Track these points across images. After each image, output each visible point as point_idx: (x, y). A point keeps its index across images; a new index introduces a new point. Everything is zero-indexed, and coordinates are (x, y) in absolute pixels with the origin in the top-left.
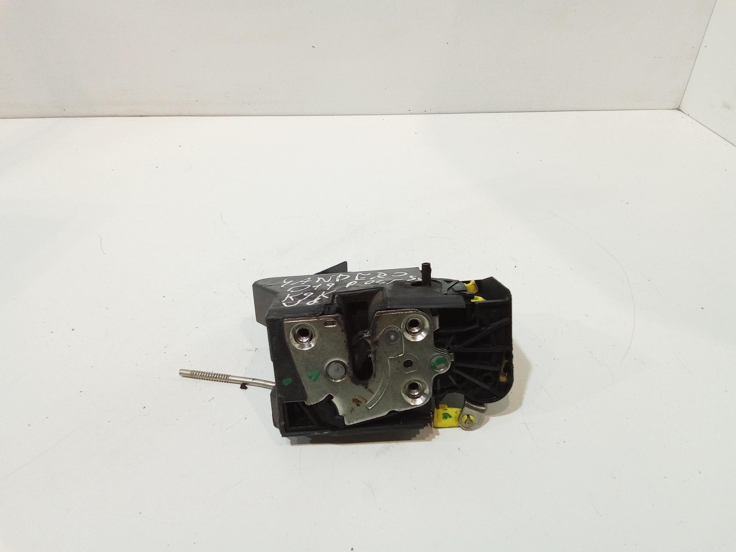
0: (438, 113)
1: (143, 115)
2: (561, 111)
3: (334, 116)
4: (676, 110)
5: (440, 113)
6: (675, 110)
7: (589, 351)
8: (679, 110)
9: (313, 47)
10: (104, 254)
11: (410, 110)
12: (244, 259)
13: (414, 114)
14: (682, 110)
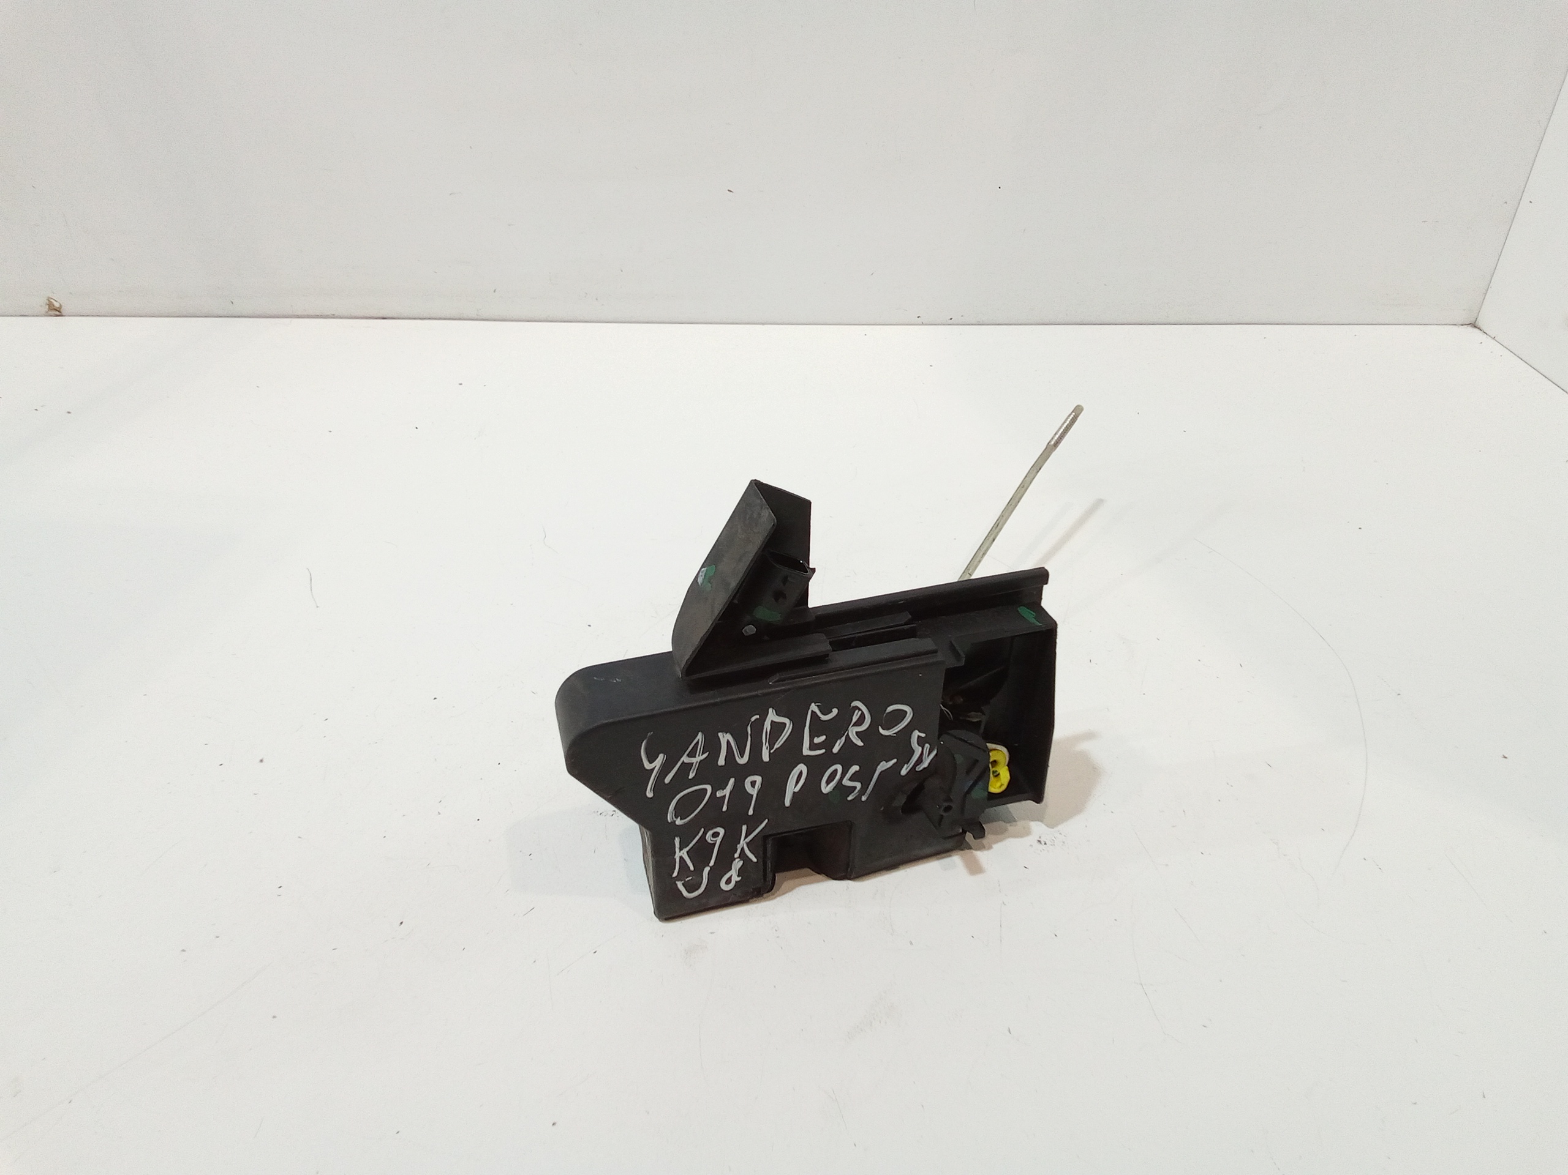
0: (977, 323)
2: (1230, 324)
3: (765, 326)
4: (1469, 327)
5: (981, 322)
6: (1466, 326)
7: (1272, 840)
8: (1475, 327)
9: (731, 191)
10: (317, 607)
11: (918, 317)
12: (589, 626)
13: (926, 325)
14: (1482, 327)
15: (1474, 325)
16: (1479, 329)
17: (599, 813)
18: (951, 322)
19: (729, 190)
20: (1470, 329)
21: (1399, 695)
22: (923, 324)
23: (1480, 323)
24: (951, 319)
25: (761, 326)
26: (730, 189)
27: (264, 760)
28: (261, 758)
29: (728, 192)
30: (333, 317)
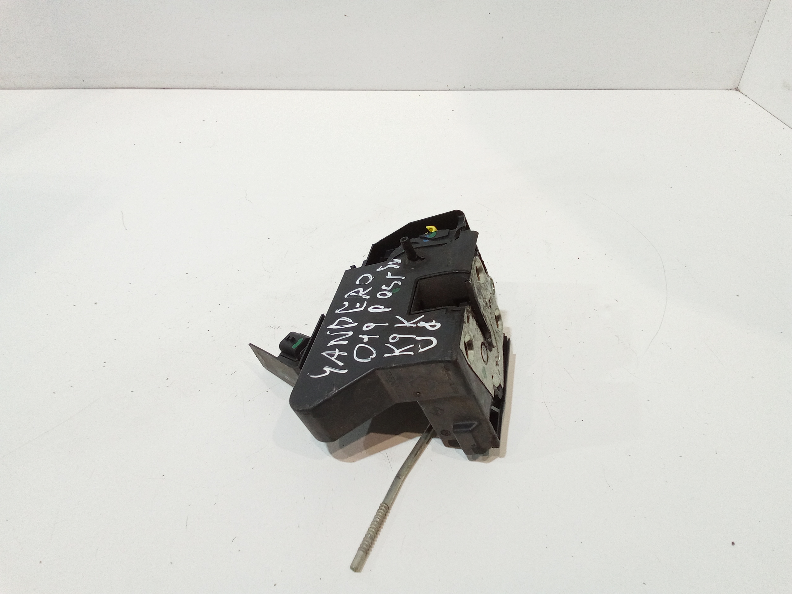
0: (478, 89)
1: (165, 87)
2: (610, 89)
5: (481, 89)
6: (732, 90)
7: (616, 335)
8: (737, 90)
9: (346, 16)
11: (447, 86)
12: (269, 238)
13: (452, 90)
14: (741, 90)
15: (737, 89)
16: (739, 91)
17: (271, 327)
18: (464, 89)
19: (345, 15)
20: (735, 91)
21: (686, 267)
22: (449, 90)
23: (740, 88)
24: (464, 87)
25: (364, 91)
27: (98, 303)
28: (95, 302)
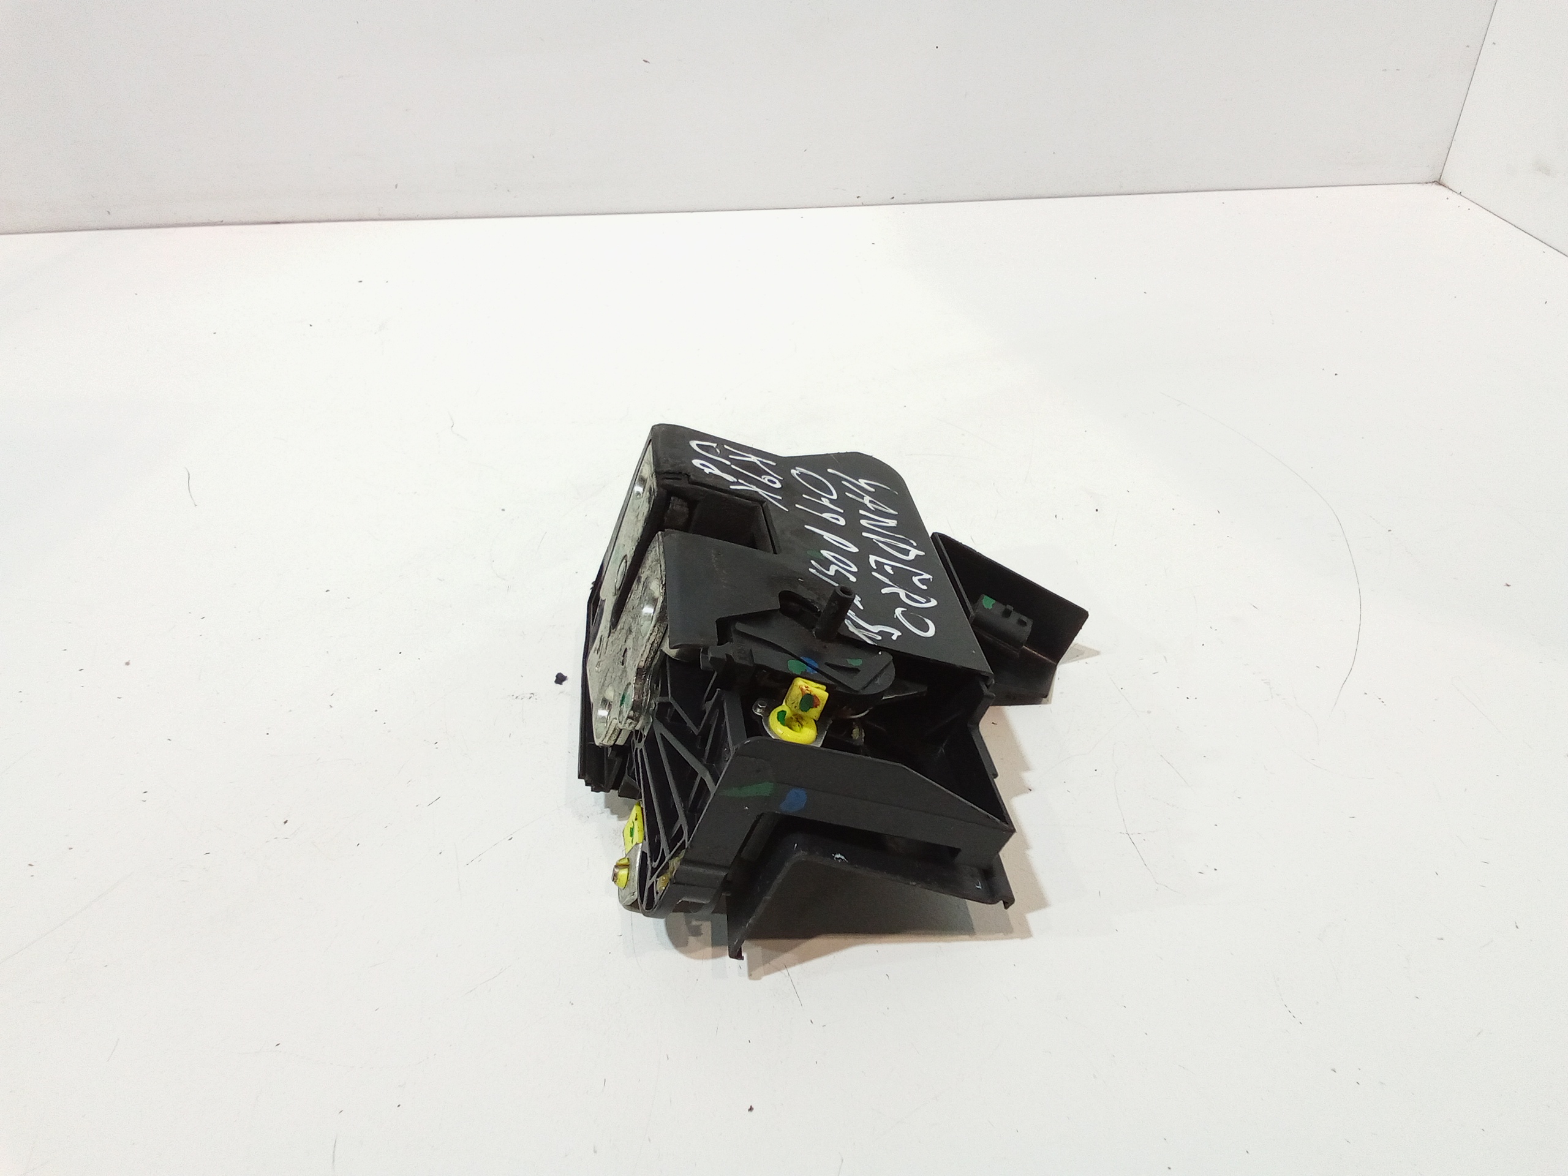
0: (921, 201)
1: (279, 220)
2: (1187, 192)
3: (694, 213)
4: (1434, 185)
5: (925, 201)
6: (1430, 184)
7: (1263, 680)
10: (196, 505)
11: (858, 197)
12: (503, 510)
13: (868, 204)
14: (1447, 184)
15: (1439, 183)
16: (1444, 186)
17: (515, 697)
18: (892, 201)
20: (1435, 187)
21: (1390, 531)
22: (863, 205)
23: (1444, 180)
24: (893, 198)
26: (646, 60)
27: (131, 663)
28: (127, 661)
29: (644, 62)
30: (221, 223)
